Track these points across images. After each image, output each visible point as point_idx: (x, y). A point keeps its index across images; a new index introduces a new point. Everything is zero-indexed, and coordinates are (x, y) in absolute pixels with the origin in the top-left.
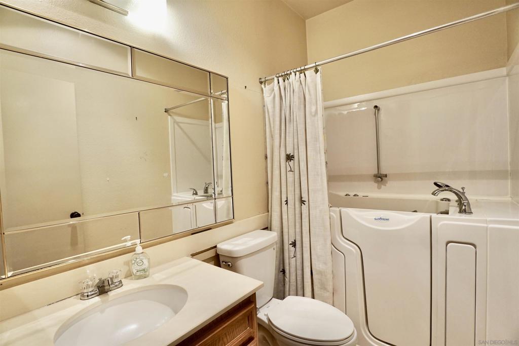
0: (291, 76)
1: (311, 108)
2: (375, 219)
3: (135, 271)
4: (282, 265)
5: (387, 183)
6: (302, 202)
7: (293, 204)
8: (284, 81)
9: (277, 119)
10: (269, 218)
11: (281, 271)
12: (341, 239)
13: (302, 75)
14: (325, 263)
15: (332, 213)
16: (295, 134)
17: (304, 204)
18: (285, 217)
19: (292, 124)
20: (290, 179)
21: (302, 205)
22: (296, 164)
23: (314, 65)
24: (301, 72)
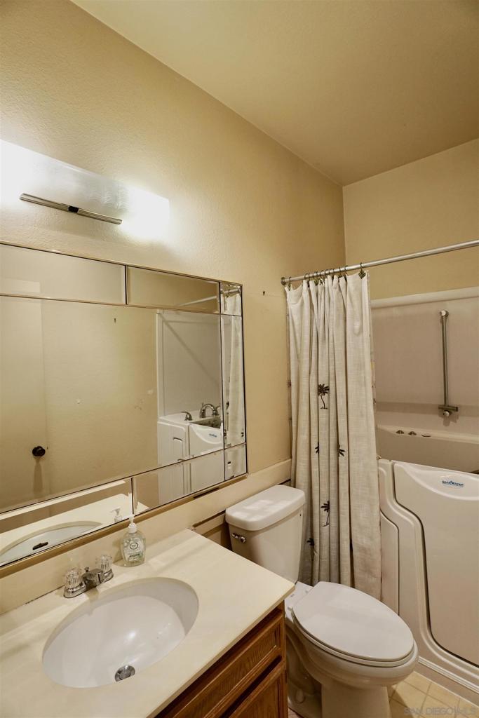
0: (326, 280)
1: (354, 325)
2: (443, 482)
3: (127, 556)
4: (309, 533)
5: (458, 418)
6: (340, 452)
7: (326, 452)
8: (317, 284)
9: (307, 336)
10: (293, 467)
11: (308, 541)
12: (393, 505)
13: (342, 279)
14: (371, 538)
15: (381, 469)
16: (332, 359)
17: (342, 454)
18: (315, 470)
19: (327, 345)
20: (323, 419)
21: (339, 456)
22: (332, 400)
23: (359, 266)
24: (341, 274)
